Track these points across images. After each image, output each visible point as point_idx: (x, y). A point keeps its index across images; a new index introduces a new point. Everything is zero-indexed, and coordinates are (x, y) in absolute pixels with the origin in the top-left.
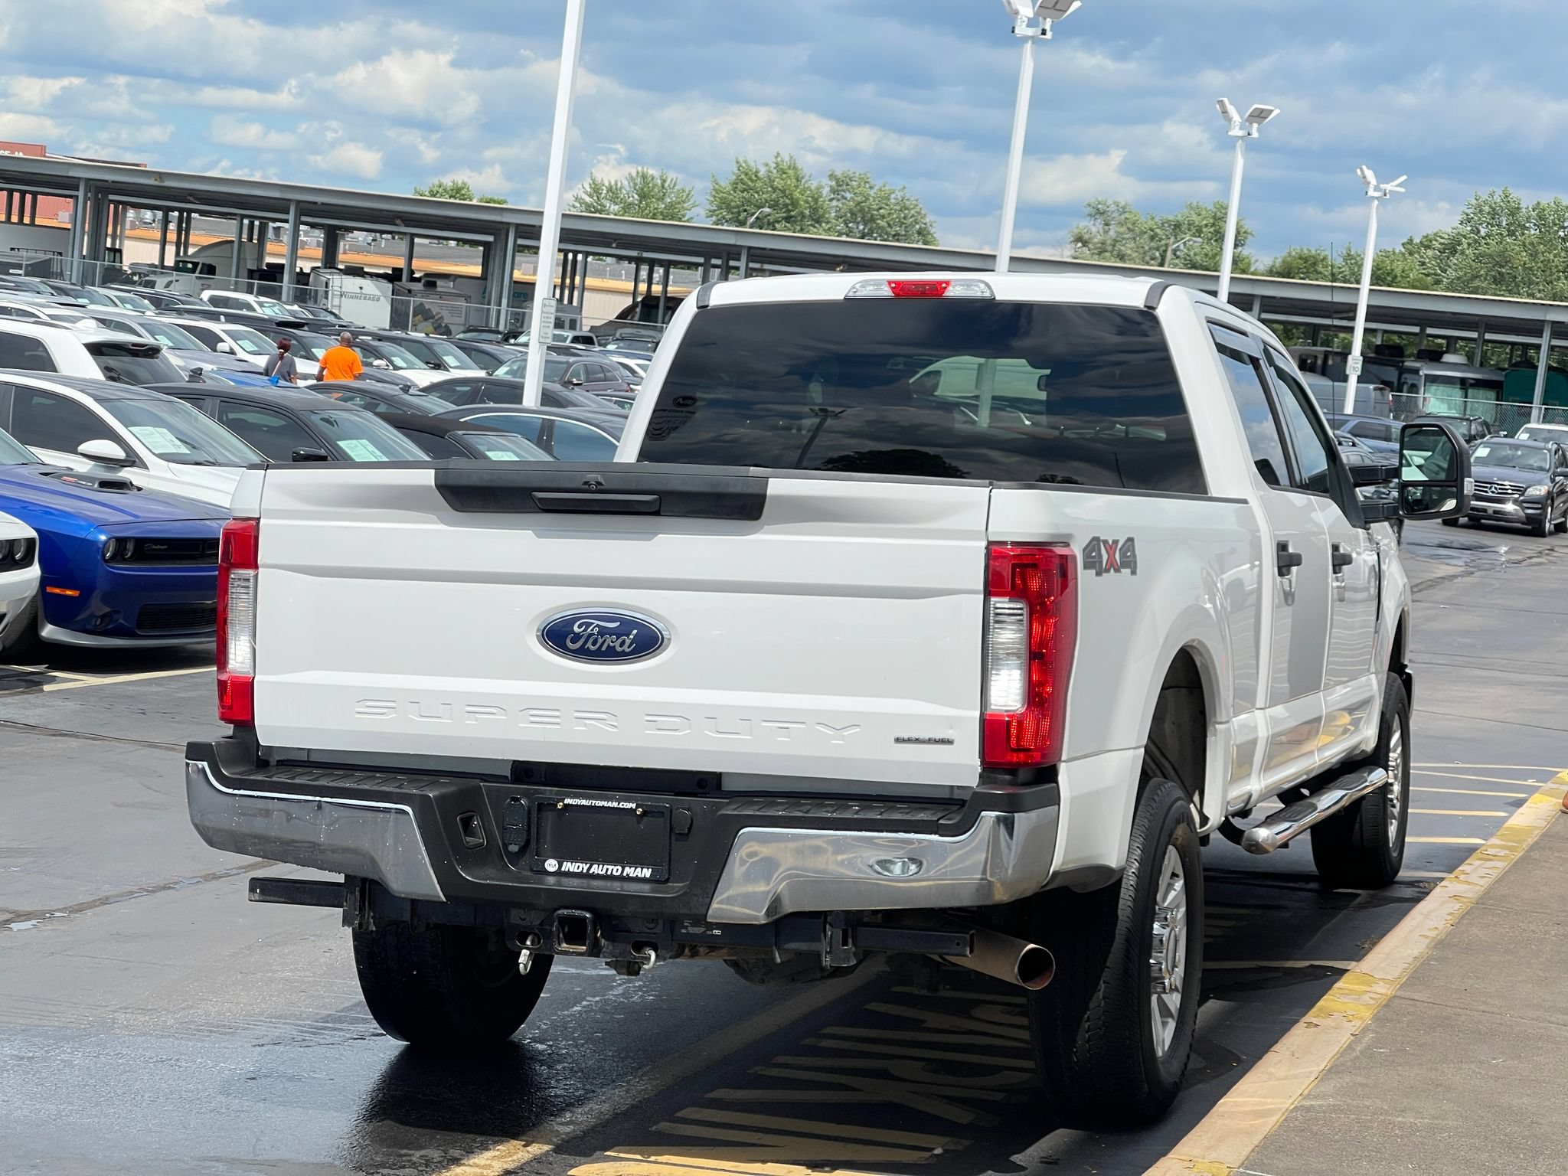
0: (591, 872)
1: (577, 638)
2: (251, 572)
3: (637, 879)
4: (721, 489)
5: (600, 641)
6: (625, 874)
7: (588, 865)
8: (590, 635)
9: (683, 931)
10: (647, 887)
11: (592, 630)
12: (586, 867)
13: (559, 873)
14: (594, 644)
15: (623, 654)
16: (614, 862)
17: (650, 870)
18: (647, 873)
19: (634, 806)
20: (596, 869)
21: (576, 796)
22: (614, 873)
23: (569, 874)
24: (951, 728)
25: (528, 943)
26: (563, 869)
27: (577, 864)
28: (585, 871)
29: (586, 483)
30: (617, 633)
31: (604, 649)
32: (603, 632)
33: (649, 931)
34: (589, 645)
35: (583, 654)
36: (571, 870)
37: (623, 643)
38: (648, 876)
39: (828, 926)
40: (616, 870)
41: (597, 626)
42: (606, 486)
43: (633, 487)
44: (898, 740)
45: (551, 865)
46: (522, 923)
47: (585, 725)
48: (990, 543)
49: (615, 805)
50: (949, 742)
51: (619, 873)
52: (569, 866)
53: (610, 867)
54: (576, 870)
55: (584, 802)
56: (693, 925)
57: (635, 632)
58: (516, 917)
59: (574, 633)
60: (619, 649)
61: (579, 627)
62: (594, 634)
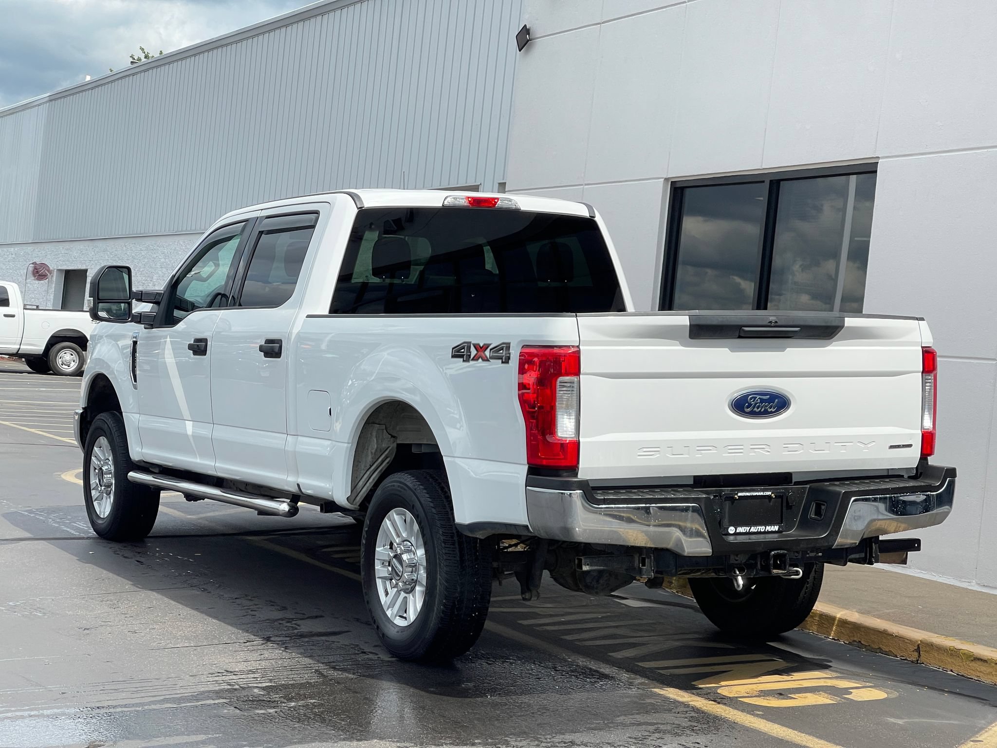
0: (751, 531)
1: (749, 405)
2: (575, 379)
3: (772, 532)
5: (761, 406)
6: (766, 530)
7: (749, 528)
8: (756, 404)
9: (808, 556)
10: (776, 535)
11: (757, 401)
12: (748, 528)
13: (736, 534)
14: (758, 408)
15: (771, 412)
16: (761, 525)
17: (778, 526)
18: (776, 528)
19: (770, 493)
20: (753, 529)
21: (742, 491)
22: (762, 530)
23: (740, 534)
24: (911, 439)
25: (738, 573)
26: (737, 531)
27: (744, 528)
28: (748, 531)
29: (771, 322)
30: (769, 401)
31: (762, 410)
32: (762, 401)
33: (796, 558)
34: (755, 409)
35: (753, 414)
36: (741, 531)
37: (771, 406)
38: (777, 530)
40: (762, 528)
41: (759, 398)
42: (779, 323)
43: (791, 323)
44: (892, 447)
45: (731, 530)
46: (736, 562)
47: (755, 452)
48: (922, 347)
49: (762, 494)
50: (910, 446)
51: (764, 530)
52: (741, 530)
53: (760, 527)
54: (744, 531)
55: (748, 494)
56: (811, 552)
57: (776, 400)
58: (733, 560)
59: (748, 403)
60: (769, 410)
61: (751, 399)
62: (758, 403)
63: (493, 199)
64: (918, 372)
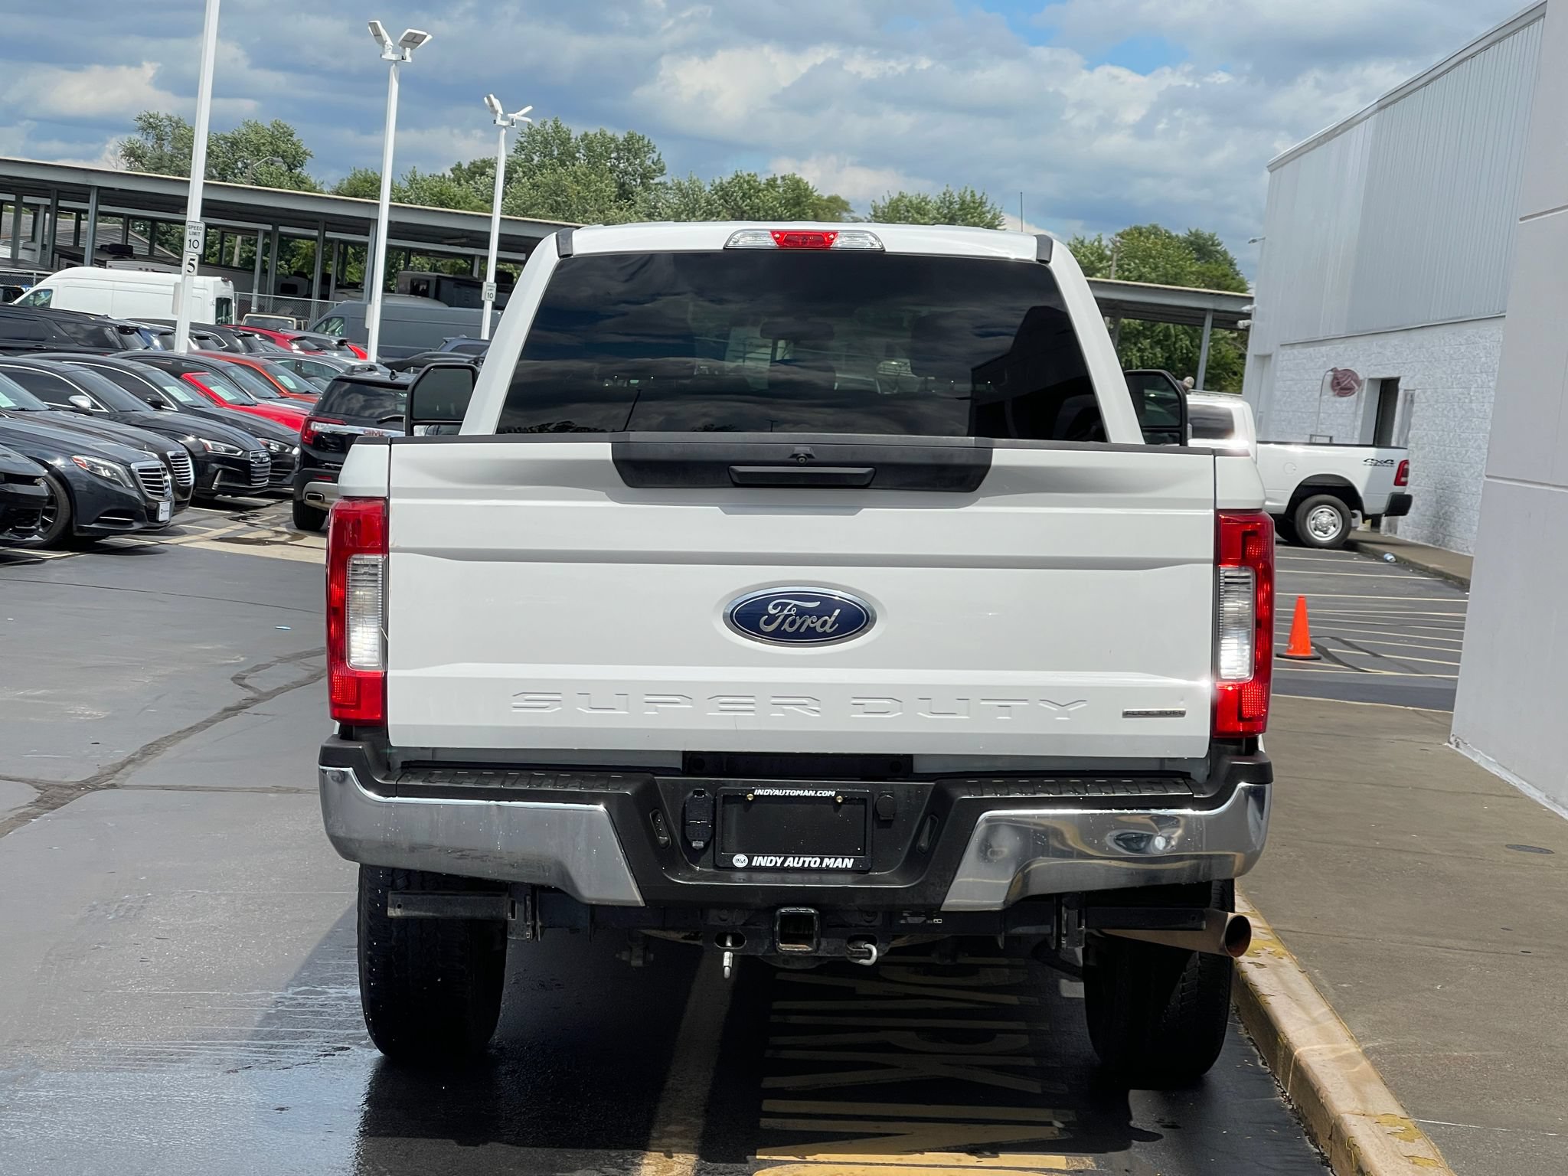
0: (786, 865)
1: (772, 619)
2: (379, 558)
3: (837, 870)
4: (944, 461)
5: (799, 621)
6: (824, 866)
7: (782, 858)
8: (787, 617)
9: (903, 922)
10: (849, 877)
11: (790, 610)
12: (779, 861)
13: (749, 868)
14: (792, 624)
15: (825, 634)
16: (812, 853)
17: (852, 860)
18: (849, 863)
19: (833, 794)
20: (791, 862)
21: (764, 786)
22: (812, 865)
23: (761, 869)
24: (1182, 700)
25: (729, 944)
26: (754, 864)
27: (770, 858)
28: (778, 865)
29: (795, 456)
30: (818, 613)
31: (802, 630)
32: (802, 612)
33: (867, 924)
34: (786, 626)
35: (780, 636)
36: (763, 864)
37: (825, 623)
38: (850, 866)
39: (1063, 909)
40: (813, 862)
41: (795, 606)
42: (818, 458)
43: (849, 459)
44: (1127, 714)
45: (740, 860)
46: (722, 923)
47: (783, 711)
48: (1218, 512)
49: (812, 793)
50: (1182, 714)
51: (817, 865)
52: (760, 861)
53: (808, 860)
54: (768, 865)
55: (777, 792)
56: (913, 915)
57: (837, 612)
58: (714, 918)
59: (769, 614)
60: (820, 630)
61: (775, 607)
62: (791, 615)
63: (827, 233)
64: (1205, 561)
